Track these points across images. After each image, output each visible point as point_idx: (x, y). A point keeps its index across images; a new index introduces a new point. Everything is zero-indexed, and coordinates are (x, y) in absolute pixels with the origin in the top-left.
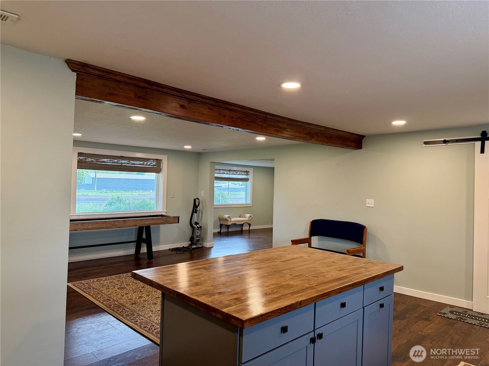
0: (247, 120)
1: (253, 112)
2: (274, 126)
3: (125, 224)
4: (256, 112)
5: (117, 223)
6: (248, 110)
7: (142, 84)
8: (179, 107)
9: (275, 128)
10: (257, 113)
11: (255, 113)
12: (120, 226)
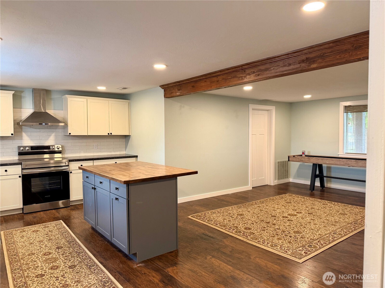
0: (229, 78)
1: (230, 70)
2: (254, 72)
3: (358, 165)
4: (233, 68)
5: (350, 163)
6: (226, 71)
7: (178, 84)
8: (192, 88)
9: (256, 73)
10: (234, 70)
11: (232, 70)
12: (352, 165)
